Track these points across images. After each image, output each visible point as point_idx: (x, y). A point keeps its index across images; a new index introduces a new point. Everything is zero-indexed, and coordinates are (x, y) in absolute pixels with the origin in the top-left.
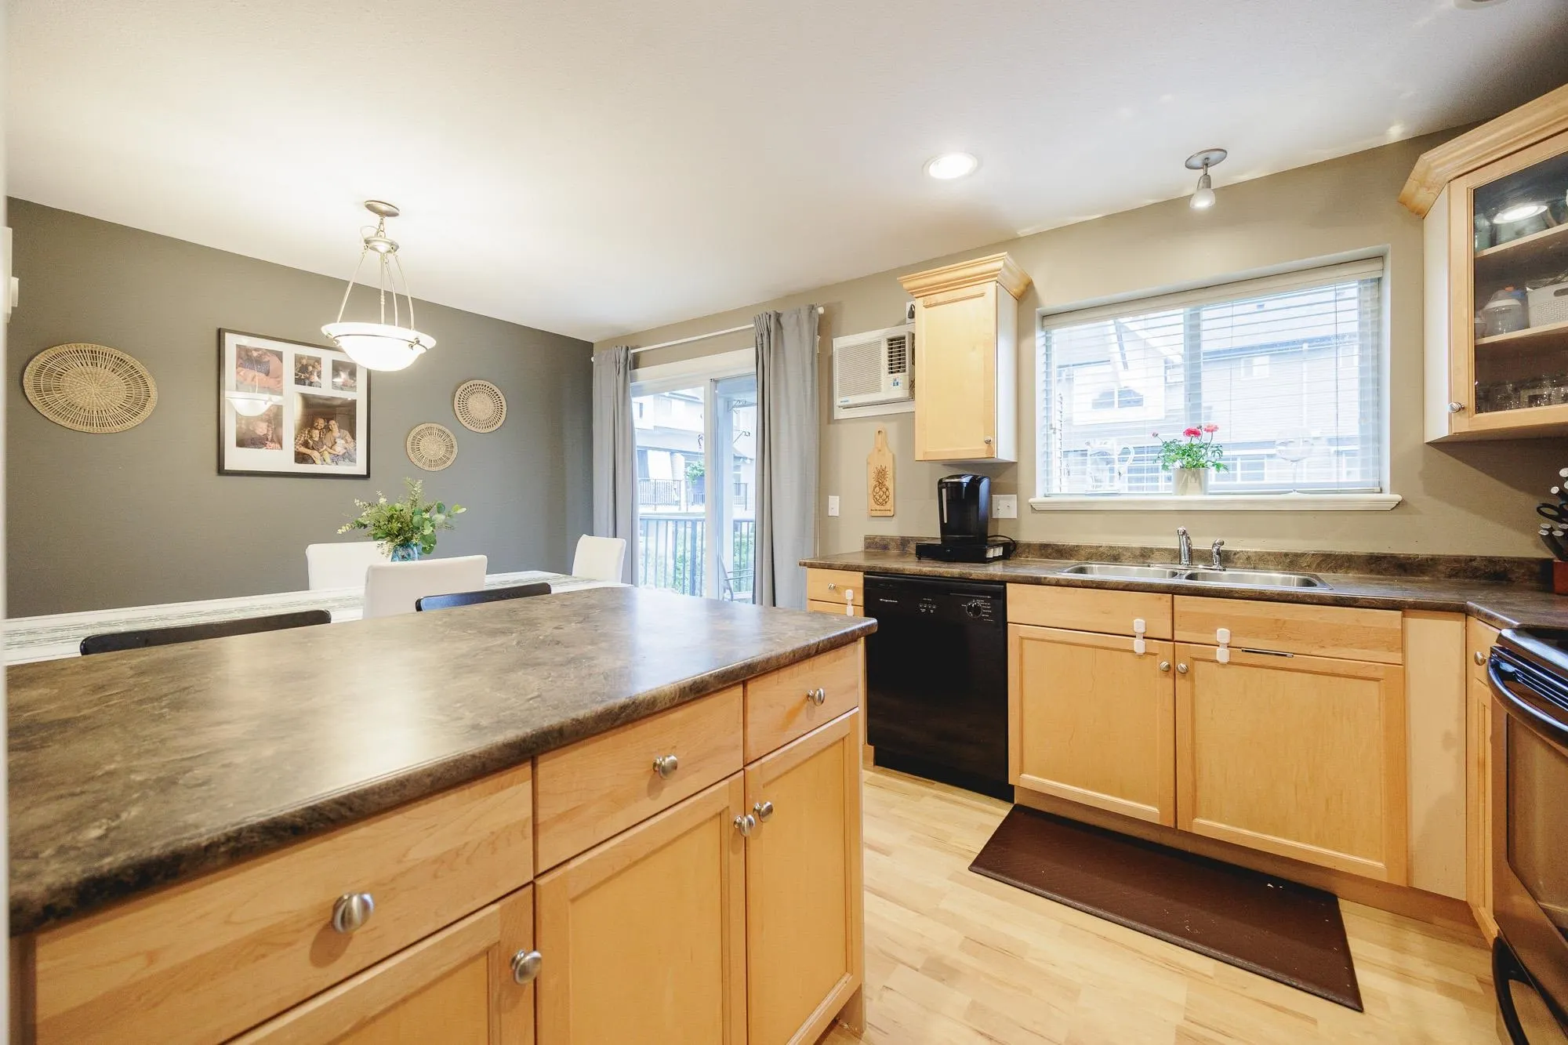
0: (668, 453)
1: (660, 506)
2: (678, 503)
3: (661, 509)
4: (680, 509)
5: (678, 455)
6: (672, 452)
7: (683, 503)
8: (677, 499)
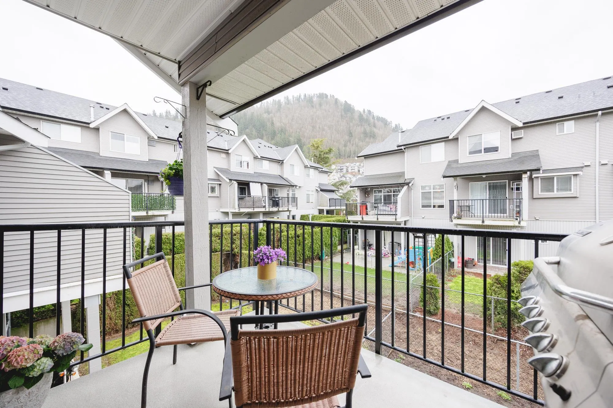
0: (260, 184)
1: (256, 208)
2: (264, 207)
3: (256, 210)
4: (266, 209)
5: (265, 185)
6: (262, 184)
7: (267, 206)
8: (264, 205)
